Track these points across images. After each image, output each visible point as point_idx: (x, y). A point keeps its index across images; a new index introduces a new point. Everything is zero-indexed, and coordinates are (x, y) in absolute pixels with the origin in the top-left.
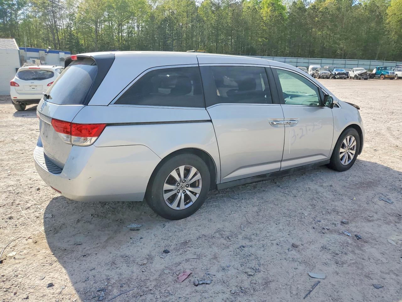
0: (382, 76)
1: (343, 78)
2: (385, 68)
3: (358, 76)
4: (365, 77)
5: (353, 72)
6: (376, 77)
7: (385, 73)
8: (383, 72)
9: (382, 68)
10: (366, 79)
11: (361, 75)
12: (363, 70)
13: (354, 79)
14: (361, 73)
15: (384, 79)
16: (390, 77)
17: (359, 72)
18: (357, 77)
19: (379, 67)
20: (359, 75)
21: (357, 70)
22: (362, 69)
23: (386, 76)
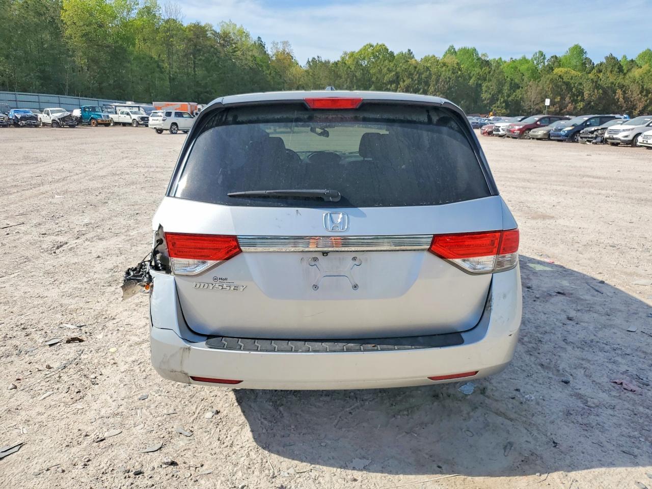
0: (93, 121)
1: (34, 125)
2: (94, 109)
3: (59, 121)
4: (70, 123)
5: (48, 115)
6: (84, 122)
7: (97, 116)
8: (93, 114)
9: (88, 108)
10: (72, 126)
11: (63, 119)
12: (63, 112)
13: (52, 127)
14: (63, 117)
15: (96, 126)
16: (105, 122)
17: (58, 115)
18: (56, 124)
19: (84, 108)
20: (59, 119)
21: (53, 112)
22: (61, 110)
23: (99, 121)
